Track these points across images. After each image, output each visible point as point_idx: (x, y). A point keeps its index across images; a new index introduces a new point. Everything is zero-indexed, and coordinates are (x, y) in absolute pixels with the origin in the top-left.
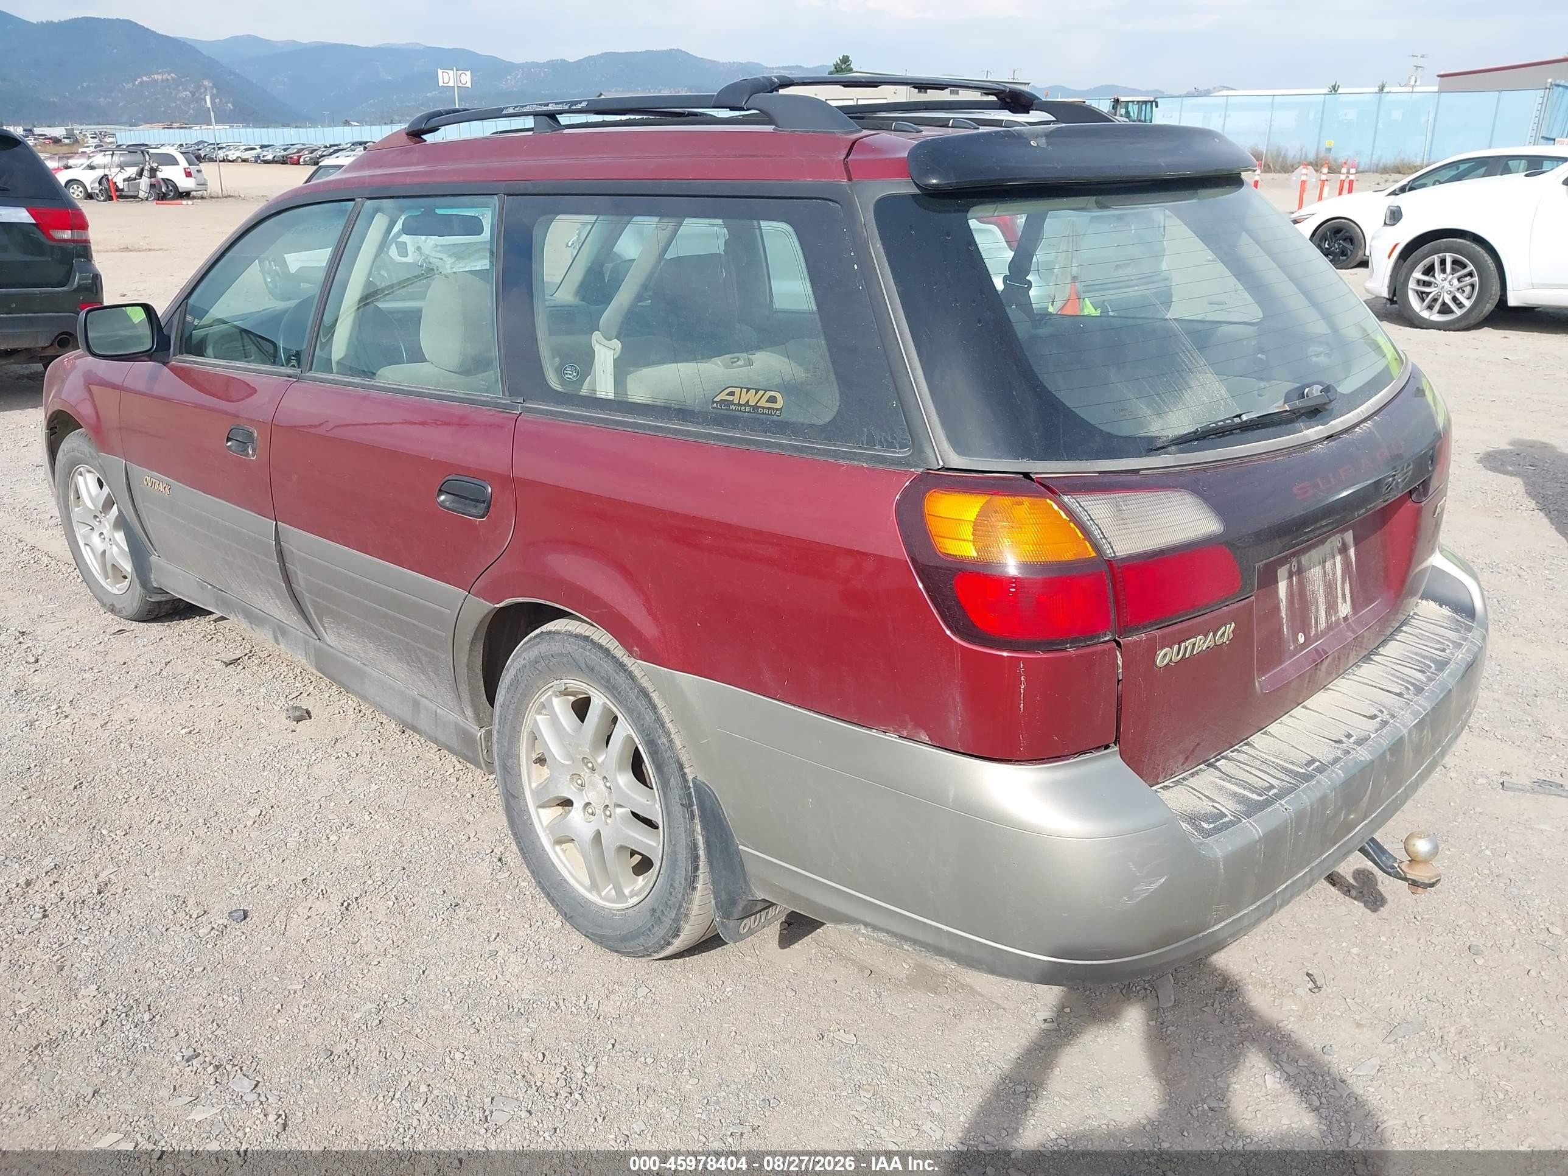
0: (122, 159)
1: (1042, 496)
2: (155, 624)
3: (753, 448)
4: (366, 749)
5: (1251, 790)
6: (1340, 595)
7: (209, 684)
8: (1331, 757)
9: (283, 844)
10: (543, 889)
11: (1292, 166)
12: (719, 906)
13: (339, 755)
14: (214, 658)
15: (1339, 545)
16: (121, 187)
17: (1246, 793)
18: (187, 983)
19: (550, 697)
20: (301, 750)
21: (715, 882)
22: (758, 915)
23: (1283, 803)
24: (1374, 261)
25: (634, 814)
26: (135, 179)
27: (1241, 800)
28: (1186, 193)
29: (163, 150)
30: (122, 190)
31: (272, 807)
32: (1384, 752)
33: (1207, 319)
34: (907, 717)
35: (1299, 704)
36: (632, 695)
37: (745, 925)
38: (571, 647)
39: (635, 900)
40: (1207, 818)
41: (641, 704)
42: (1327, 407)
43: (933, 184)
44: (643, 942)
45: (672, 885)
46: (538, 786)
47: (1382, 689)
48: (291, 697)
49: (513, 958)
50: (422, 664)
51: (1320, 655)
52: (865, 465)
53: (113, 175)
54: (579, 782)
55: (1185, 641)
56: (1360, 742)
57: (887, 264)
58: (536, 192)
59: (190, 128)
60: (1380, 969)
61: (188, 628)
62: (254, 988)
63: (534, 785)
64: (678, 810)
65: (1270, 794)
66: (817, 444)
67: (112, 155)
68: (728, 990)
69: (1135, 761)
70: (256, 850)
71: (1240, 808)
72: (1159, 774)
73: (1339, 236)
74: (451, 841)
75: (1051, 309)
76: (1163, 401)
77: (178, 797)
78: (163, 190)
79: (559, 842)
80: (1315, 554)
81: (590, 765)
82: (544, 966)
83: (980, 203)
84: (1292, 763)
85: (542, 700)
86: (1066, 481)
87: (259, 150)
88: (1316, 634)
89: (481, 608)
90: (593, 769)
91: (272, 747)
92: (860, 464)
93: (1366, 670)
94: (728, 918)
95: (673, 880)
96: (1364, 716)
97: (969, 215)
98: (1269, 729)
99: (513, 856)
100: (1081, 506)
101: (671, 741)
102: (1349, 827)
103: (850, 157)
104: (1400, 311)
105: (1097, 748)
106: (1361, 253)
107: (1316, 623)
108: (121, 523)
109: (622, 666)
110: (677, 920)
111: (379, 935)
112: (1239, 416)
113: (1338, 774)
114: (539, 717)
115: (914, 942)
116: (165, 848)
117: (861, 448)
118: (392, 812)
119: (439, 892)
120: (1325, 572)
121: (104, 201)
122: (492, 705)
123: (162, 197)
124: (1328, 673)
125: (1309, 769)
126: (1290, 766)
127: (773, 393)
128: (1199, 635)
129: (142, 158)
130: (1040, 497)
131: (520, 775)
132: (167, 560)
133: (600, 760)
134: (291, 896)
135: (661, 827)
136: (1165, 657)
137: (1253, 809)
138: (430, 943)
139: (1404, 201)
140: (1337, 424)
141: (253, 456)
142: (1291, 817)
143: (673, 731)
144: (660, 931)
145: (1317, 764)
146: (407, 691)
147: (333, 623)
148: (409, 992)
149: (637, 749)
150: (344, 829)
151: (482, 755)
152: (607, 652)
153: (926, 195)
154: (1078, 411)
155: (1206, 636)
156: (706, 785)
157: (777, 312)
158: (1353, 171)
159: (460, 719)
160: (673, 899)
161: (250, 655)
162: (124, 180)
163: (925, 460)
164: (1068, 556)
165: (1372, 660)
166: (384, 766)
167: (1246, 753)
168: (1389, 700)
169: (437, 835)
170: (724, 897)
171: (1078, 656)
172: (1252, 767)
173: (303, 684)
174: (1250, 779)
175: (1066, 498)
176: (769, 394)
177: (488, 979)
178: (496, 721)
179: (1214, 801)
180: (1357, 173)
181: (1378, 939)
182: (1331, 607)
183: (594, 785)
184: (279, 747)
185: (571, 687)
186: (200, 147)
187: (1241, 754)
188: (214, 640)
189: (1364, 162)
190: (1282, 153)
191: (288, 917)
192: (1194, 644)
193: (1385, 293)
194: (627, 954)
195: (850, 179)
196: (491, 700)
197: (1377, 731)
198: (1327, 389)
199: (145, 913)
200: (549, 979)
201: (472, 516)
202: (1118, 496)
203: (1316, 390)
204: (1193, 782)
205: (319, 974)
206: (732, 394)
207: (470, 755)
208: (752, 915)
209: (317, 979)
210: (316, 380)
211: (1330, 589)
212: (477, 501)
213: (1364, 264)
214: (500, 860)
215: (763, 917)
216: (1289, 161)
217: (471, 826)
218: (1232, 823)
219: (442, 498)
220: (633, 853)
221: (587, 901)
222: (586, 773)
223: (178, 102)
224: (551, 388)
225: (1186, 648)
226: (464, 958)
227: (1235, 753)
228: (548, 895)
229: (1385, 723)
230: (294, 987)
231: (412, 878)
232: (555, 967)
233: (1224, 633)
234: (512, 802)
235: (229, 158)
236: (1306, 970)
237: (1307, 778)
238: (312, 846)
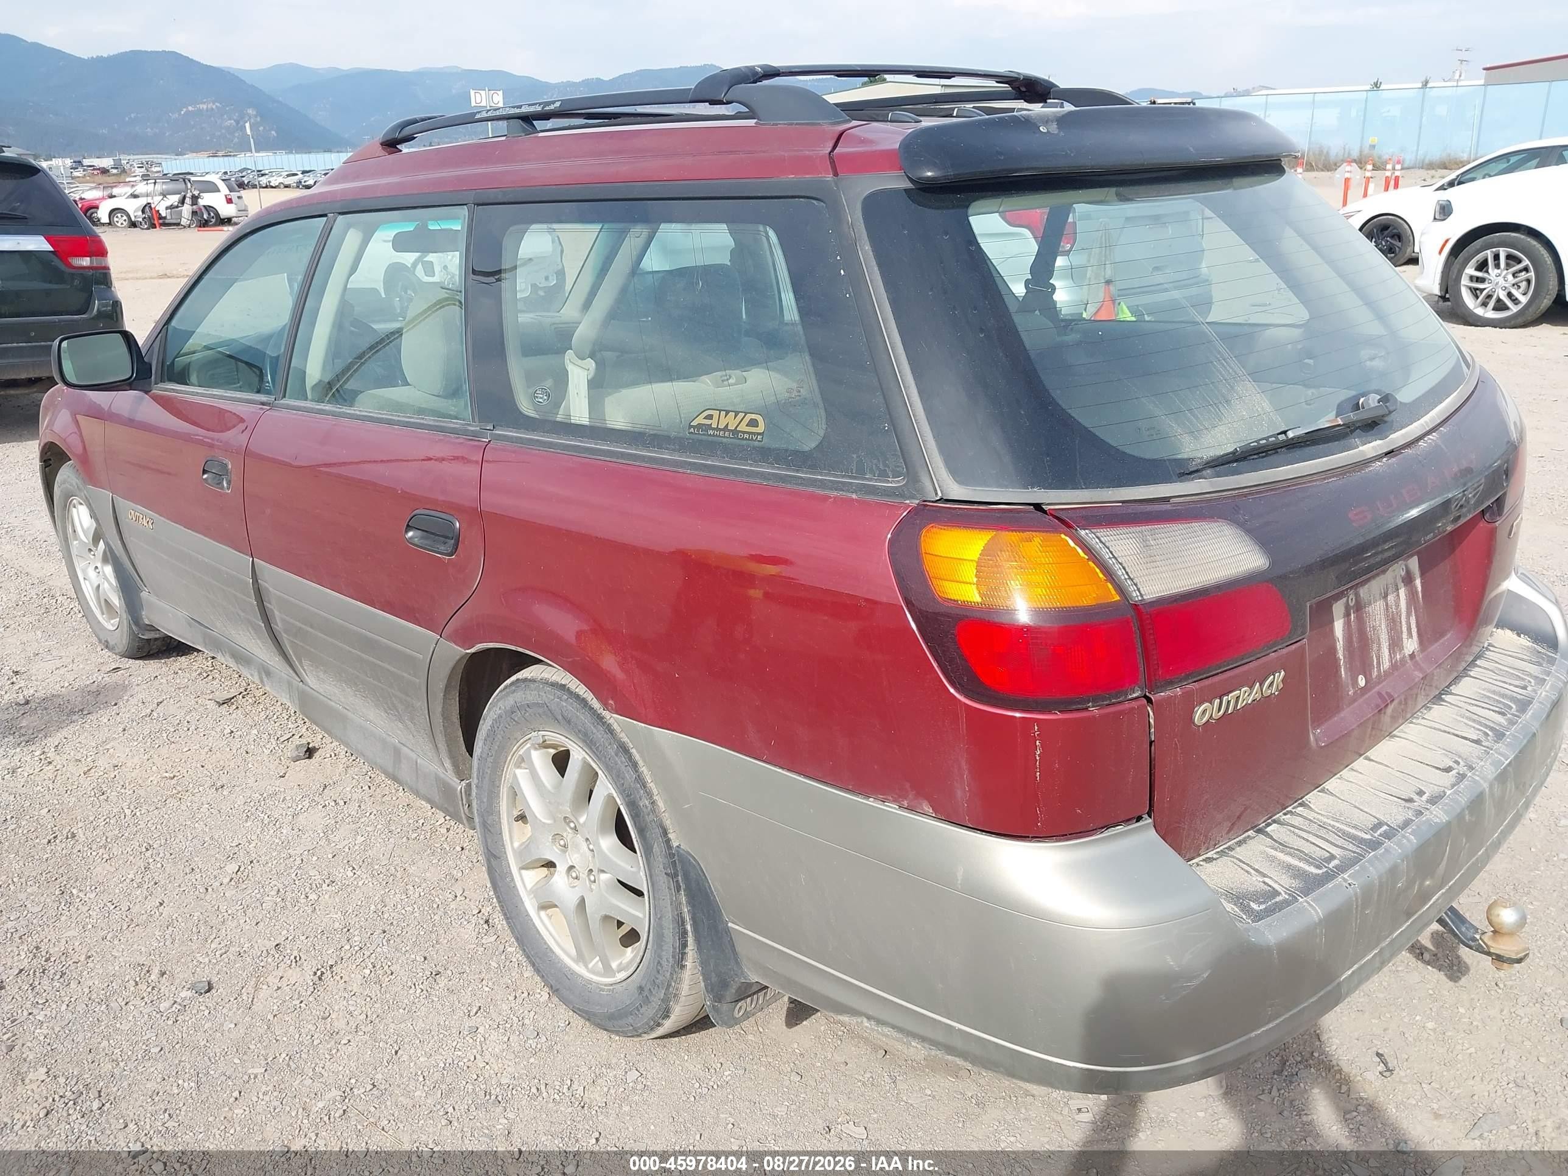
0: (164, 187)
1: (1056, 531)
2: (152, 662)
3: (732, 477)
4: (355, 796)
5: (1307, 861)
6: (1404, 629)
7: (200, 726)
8: (1401, 819)
9: (258, 904)
10: (528, 957)
11: (1335, 165)
12: (710, 988)
13: (327, 803)
14: (208, 697)
15: (1403, 573)
16: (164, 215)
17: (1302, 865)
18: (142, 1065)
19: (528, 751)
20: (287, 798)
21: (704, 963)
22: (755, 997)
23: (1346, 876)
24: (1424, 258)
25: (619, 881)
26: (177, 207)
27: (1297, 874)
28: (1219, 182)
29: (207, 178)
30: (165, 218)
31: (251, 862)
32: (1463, 810)
33: (1249, 322)
34: (907, 785)
35: (1361, 755)
36: (612, 750)
37: (740, 1008)
38: (548, 696)
39: (622, 975)
40: (1257, 897)
41: (621, 760)
42: (1386, 419)
43: (929, 177)
44: (632, 1021)
45: (659, 962)
46: (521, 845)
47: (1457, 736)
48: (282, 739)
49: (494, 1035)
50: (398, 712)
51: (1386, 700)
52: (854, 496)
53: (156, 203)
54: (562, 843)
55: (1227, 694)
56: (1434, 800)
57: (876, 268)
58: (506, 201)
59: (234, 156)
60: (1459, 1047)
61: (184, 666)
62: (212, 1072)
63: (516, 845)
64: (663, 880)
65: (1331, 866)
66: (803, 473)
67: (155, 183)
68: (726, 1073)
69: (1170, 834)
70: (230, 912)
71: (1295, 883)
72: (1200, 845)
73: (1386, 232)
74: (437, 899)
75: (1084, 315)
76: (1197, 418)
77: (155, 851)
78: (205, 217)
79: (544, 907)
80: (1376, 585)
81: (572, 825)
82: (527, 1045)
83: (982, 198)
84: (1355, 827)
85: (521, 753)
86: (1084, 513)
87: (301, 176)
88: (1379, 675)
89: (454, 652)
90: (575, 829)
91: (257, 795)
92: (849, 495)
93: (1437, 712)
94: (720, 1002)
95: (660, 956)
96: (1438, 768)
97: (970, 210)
98: (1328, 785)
99: (498, 920)
100: (1101, 542)
101: (653, 803)
102: (1424, 897)
103: (837, 150)
104: (1453, 309)
105: (1128, 821)
106: (1409, 250)
107: (1379, 663)
108: (110, 557)
109: (600, 718)
110: (666, 1000)
111: (352, 1008)
112: (1285, 432)
113: (1410, 840)
114: (518, 772)
115: (923, 1039)
116: (134, 910)
117: (851, 477)
118: (376, 867)
119: (420, 959)
120: (1387, 605)
121: (148, 229)
122: (471, 755)
123: (204, 224)
124: (1394, 718)
125: (1376, 835)
126: (1353, 831)
127: (753, 416)
128: (1243, 686)
129: (184, 186)
130: (1053, 532)
131: (501, 834)
132: (157, 596)
133: (582, 820)
134: (262, 964)
135: (646, 893)
136: (1204, 713)
137: (1311, 884)
138: (406, 1017)
139: (1453, 195)
140: (1397, 438)
141: (228, 489)
142: (1356, 894)
143: (655, 791)
144: (649, 1011)
145: (1385, 828)
146: (389, 739)
147: (312, 666)
148: (379, 1076)
149: (619, 810)
150: (325, 886)
151: (463, 810)
152: (584, 702)
153: (919, 189)
154: (1099, 433)
155: (1251, 687)
156: (690, 855)
157: (787, 324)
158: (1398, 167)
159: (440, 771)
160: (661, 978)
161: (245, 693)
162: (167, 208)
163: (921, 490)
164: (1086, 602)
165: (1444, 701)
166: (372, 816)
167: (1301, 816)
168: (1467, 748)
169: (422, 894)
170: (714, 979)
171: (1101, 716)
172: (1309, 832)
173: (296, 725)
174: (1307, 848)
175: (1083, 533)
176: (749, 417)
177: (465, 1060)
178: (475, 775)
179: (1265, 876)
180: (1402, 169)
181: (1456, 1011)
182: (1395, 644)
183: (577, 847)
184: (265, 795)
185: (549, 740)
186: (244, 174)
187: (1295, 817)
188: (210, 677)
189: (1409, 158)
190: (1325, 152)
191: (256, 988)
192: (1238, 698)
193: (1437, 291)
194: (617, 1033)
195: (836, 174)
196: (470, 750)
197: (1453, 786)
198: (1385, 399)
199: (106, 985)
200: (532, 1060)
201: (440, 553)
202: (1145, 529)
203: (1373, 400)
204: (1240, 852)
205: (283, 1055)
206: (710, 417)
207: (451, 809)
208: (747, 997)
209: (281, 1060)
210: (288, 407)
211: (1393, 622)
212: (447, 537)
213: (1414, 261)
214: (487, 922)
215: (761, 999)
216: (1332, 158)
217: (459, 882)
218: (1287, 903)
219: (410, 534)
220: (620, 924)
221: (573, 973)
222: (568, 834)
223: (223, 131)
224: (521, 413)
225: (1229, 702)
226: (441, 1036)
227: (1288, 816)
228: (533, 965)
229: (1462, 777)
230: (256, 1071)
231: (392, 942)
232: (539, 1046)
233: (1273, 682)
234: (494, 863)
235: (271, 184)
236: (1375, 1049)
237: (1374, 845)
238: (289, 906)
